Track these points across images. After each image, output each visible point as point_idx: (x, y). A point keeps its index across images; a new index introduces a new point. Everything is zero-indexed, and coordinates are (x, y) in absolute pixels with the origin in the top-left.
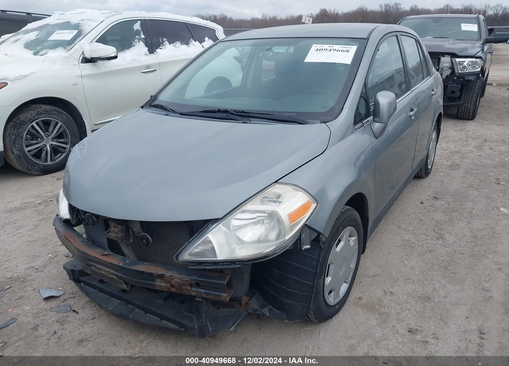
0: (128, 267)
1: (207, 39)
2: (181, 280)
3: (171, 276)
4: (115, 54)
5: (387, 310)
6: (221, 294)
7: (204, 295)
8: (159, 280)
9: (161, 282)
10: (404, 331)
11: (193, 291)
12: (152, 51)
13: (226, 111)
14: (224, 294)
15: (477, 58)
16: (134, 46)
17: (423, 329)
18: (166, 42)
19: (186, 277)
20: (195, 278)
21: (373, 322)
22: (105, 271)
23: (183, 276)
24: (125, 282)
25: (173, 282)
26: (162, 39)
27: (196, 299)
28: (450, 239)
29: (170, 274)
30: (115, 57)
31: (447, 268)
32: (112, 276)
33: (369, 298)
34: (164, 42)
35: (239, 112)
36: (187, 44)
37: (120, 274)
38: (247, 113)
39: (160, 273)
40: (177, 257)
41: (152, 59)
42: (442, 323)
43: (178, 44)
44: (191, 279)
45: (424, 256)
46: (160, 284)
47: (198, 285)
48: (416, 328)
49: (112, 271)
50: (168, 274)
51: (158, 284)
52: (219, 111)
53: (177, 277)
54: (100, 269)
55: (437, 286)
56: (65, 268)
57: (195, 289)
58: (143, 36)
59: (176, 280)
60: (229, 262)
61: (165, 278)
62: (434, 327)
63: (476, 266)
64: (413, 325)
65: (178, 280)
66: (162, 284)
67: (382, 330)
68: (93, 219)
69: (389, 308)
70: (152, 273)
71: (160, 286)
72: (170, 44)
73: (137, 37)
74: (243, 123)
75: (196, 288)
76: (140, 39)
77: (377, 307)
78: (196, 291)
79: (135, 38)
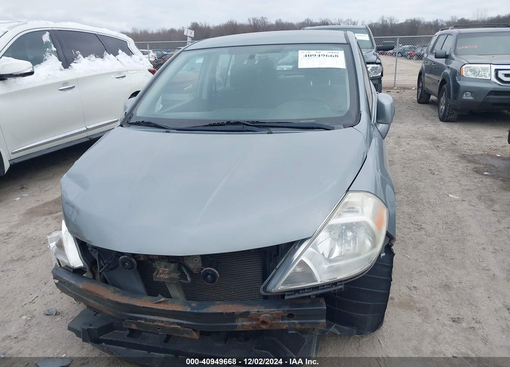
0: (200, 311)
1: (120, 51)
2: (271, 314)
3: (258, 312)
4: (31, 69)
5: (422, 305)
6: (319, 321)
7: (298, 326)
8: (240, 320)
9: (243, 321)
10: (449, 322)
11: (284, 324)
12: (66, 64)
13: (237, 123)
14: (322, 321)
15: (377, 64)
16: (45, 60)
17: (462, 317)
18: (80, 56)
19: (276, 309)
20: (287, 308)
21: (418, 320)
22: (162, 322)
23: (272, 310)
24: (194, 330)
25: (262, 317)
26: (75, 52)
27: (289, 332)
28: (429, 228)
29: (256, 310)
30: (31, 73)
31: (444, 255)
32: (172, 326)
33: (399, 296)
34: (77, 55)
35: (253, 122)
36: (102, 57)
37: (185, 322)
38: (262, 123)
39: (243, 311)
40: (265, 288)
41: (67, 75)
42: (473, 308)
43: (93, 57)
44: (284, 311)
45: (419, 248)
46: (242, 324)
47: (291, 316)
48: (456, 316)
49: (172, 320)
50: (254, 310)
51: (239, 324)
52: (229, 123)
53: (265, 312)
54: (154, 321)
55: (447, 273)
56: (70, 329)
57: (287, 322)
58: (54, 49)
59: (265, 315)
60: (329, 284)
61: (249, 316)
62: (470, 313)
63: (464, 249)
64: (453, 314)
65: (268, 315)
66: (245, 323)
67: (430, 325)
68: (131, 262)
69: (422, 302)
70: (233, 313)
71: (243, 326)
72: (84, 57)
73: (48, 49)
74: (268, 133)
75: (288, 320)
76: (52, 52)
77: (412, 304)
78: (289, 324)
79: (45, 51)
